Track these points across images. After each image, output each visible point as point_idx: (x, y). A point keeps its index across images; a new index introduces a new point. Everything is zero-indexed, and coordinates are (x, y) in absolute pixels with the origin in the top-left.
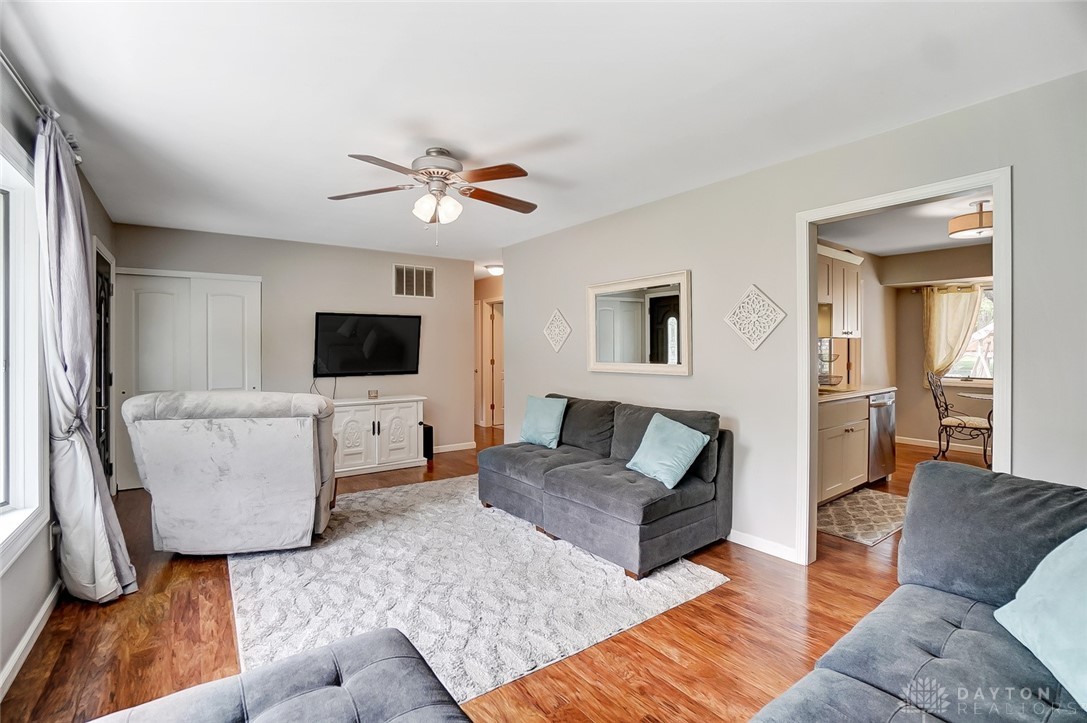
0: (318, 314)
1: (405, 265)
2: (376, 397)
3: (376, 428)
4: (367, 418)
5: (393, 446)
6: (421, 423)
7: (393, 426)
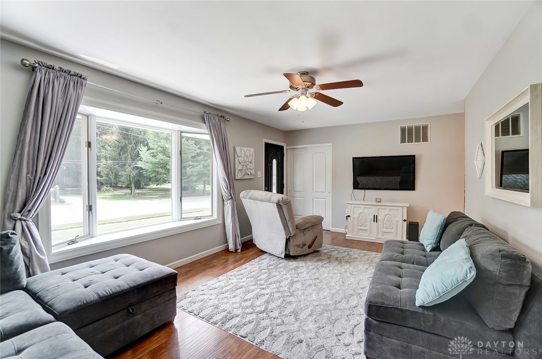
0: (353, 158)
1: (406, 125)
2: (380, 202)
3: (375, 219)
4: (371, 212)
5: (385, 230)
6: (405, 221)
7: (386, 219)
